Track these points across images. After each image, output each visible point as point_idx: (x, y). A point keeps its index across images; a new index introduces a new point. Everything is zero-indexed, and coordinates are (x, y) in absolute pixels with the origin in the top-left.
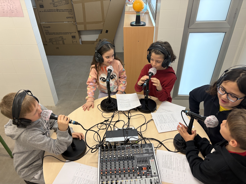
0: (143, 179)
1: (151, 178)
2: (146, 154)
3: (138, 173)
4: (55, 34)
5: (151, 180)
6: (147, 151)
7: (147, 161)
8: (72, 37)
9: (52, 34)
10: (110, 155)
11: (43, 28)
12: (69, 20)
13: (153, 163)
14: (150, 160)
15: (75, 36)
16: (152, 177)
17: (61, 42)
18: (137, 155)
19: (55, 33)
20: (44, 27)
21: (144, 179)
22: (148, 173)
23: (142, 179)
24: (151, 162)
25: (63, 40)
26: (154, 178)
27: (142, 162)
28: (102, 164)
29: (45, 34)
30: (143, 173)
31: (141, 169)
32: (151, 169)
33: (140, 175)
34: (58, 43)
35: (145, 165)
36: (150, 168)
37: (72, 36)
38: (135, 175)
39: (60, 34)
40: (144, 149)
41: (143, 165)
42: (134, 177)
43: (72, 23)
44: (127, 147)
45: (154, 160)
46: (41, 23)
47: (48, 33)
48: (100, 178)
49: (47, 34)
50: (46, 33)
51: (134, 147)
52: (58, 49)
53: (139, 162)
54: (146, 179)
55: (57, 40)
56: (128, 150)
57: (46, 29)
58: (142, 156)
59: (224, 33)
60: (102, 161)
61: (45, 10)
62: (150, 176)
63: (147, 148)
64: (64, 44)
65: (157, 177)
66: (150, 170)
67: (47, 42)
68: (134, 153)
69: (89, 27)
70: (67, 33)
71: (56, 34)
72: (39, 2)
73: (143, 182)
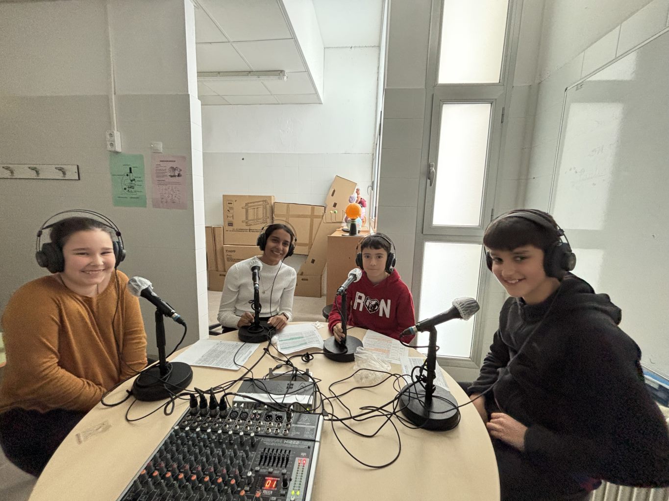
2: (294, 439)
6: (299, 434)
7: (287, 460)
13: (301, 469)
20: (227, 251)
22: (274, 498)
27: (271, 460)
31: (260, 481)
32: (288, 488)
35: (275, 472)
36: (285, 485)
41: (270, 470)
44: (254, 414)
45: (308, 460)
46: (224, 245)
47: (231, 259)
51: (271, 416)
53: (263, 460)
56: (254, 421)
57: (229, 254)
61: (234, 229)
66: (283, 492)
68: (262, 432)
72: (229, 218)
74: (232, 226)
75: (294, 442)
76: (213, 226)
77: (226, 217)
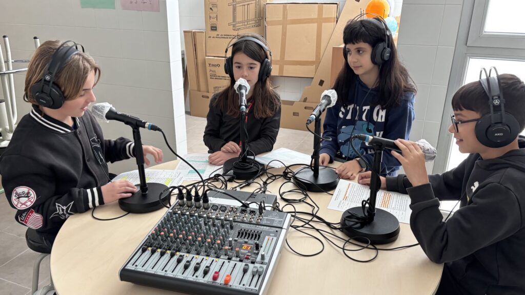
0: (231, 262)
5: (246, 264)
7: (259, 237)
9: (221, 78)
13: (270, 242)
14: (267, 237)
16: (253, 263)
20: (210, 64)
21: (233, 263)
22: (249, 254)
23: (229, 262)
24: (269, 239)
26: (257, 265)
27: (246, 236)
31: (238, 246)
32: (259, 251)
33: (231, 254)
38: (221, 252)
41: (245, 241)
44: (232, 208)
45: (275, 239)
46: (207, 57)
47: (215, 76)
51: (246, 211)
53: (241, 234)
54: (239, 263)
56: (232, 213)
57: (213, 68)
58: (253, 228)
61: (218, 35)
62: (249, 260)
63: (273, 218)
65: (264, 266)
66: (256, 252)
68: (239, 220)
69: (289, 70)
72: (212, 20)
73: (228, 266)
74: (216, 30)
75: (265, 227)
76: (194, 31)
77: (209, 17)
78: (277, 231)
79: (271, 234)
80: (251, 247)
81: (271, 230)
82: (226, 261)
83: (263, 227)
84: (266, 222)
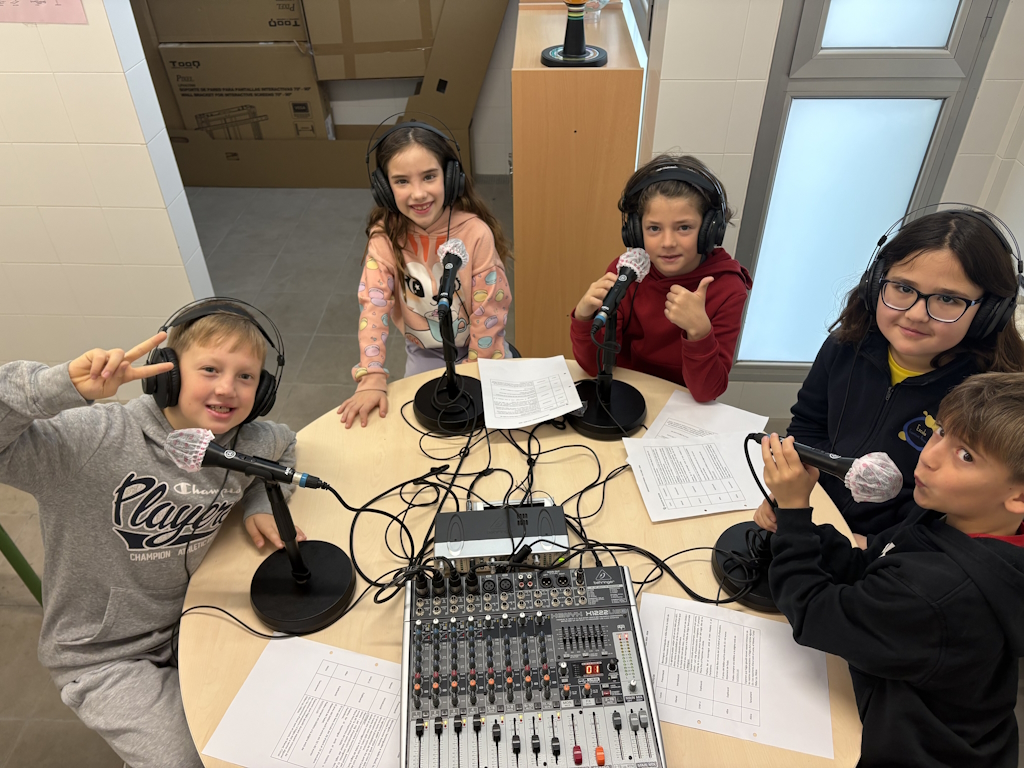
0: (584, 710)
1: (619, 709)
2: (598, 608)
3: (566, 688)
4: (221, 95)
5: (616, 714)
6: (603, 599)
7: (602, 638)
8: (295, 111)
9: (210, 92)
10: (451, 615)
11: (168, 66)
12: (281, 32)
13: (625, 647)
14: (614, 634)
15: (305, 105)
16: (621, 701)
17: (247, 130)
18: (561, 615)
19: (219, 90)
20: (173, 63)
21: (588, 712)
22: (605, 685)
23: (581, 712)
24: (620, 640)
25: (255, 120)
26: (629, 705)
27: (580, 642)
28: (419, 649)
29: (178, 93)
30: (587, 686)
31: (577, 669)
32: (617, 671)
33: (575, 693)
34: (233, 135)
35: (592, 655)
36: (613, 667)
37: (295, 105)
38: (555, 693)
39: (240, 92)
40: (589, 588)
41: (584, 655)
42: (550, 703)
43: (291, 45)
44: (522, 580)
45: (630, 633)
46: (161, 46)
47: (192, 90)
48: (412, 704)
49: (187, 92)
50: (181, 90)
51: (549, 579)
52: (235, 157)
53: (568, 643)
54: (598, 710)
55: (228, 120)
56: (527, 591)
57: (184, 72)
58: (581, 619)
59: (939, 102)
60: (420, 638)
62: (612, 699)
63: (604, 587)
64: (260, 138)
65: (643, 705)
66: (613, 676)
67: (185, 129)
68: (548, 606)
69: (366, 65)
70: (272, 89)
71: (227, 95)
73: (584, 720)
75: (601, 612)
78: (625, 616)
79: (619, 627)
80: (600, 665)
81: (612, 617)
82: (576, 712)
83: (596, 613)
84: (597, 600)
